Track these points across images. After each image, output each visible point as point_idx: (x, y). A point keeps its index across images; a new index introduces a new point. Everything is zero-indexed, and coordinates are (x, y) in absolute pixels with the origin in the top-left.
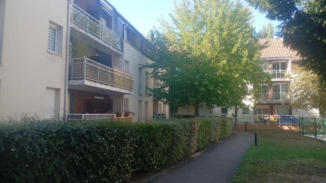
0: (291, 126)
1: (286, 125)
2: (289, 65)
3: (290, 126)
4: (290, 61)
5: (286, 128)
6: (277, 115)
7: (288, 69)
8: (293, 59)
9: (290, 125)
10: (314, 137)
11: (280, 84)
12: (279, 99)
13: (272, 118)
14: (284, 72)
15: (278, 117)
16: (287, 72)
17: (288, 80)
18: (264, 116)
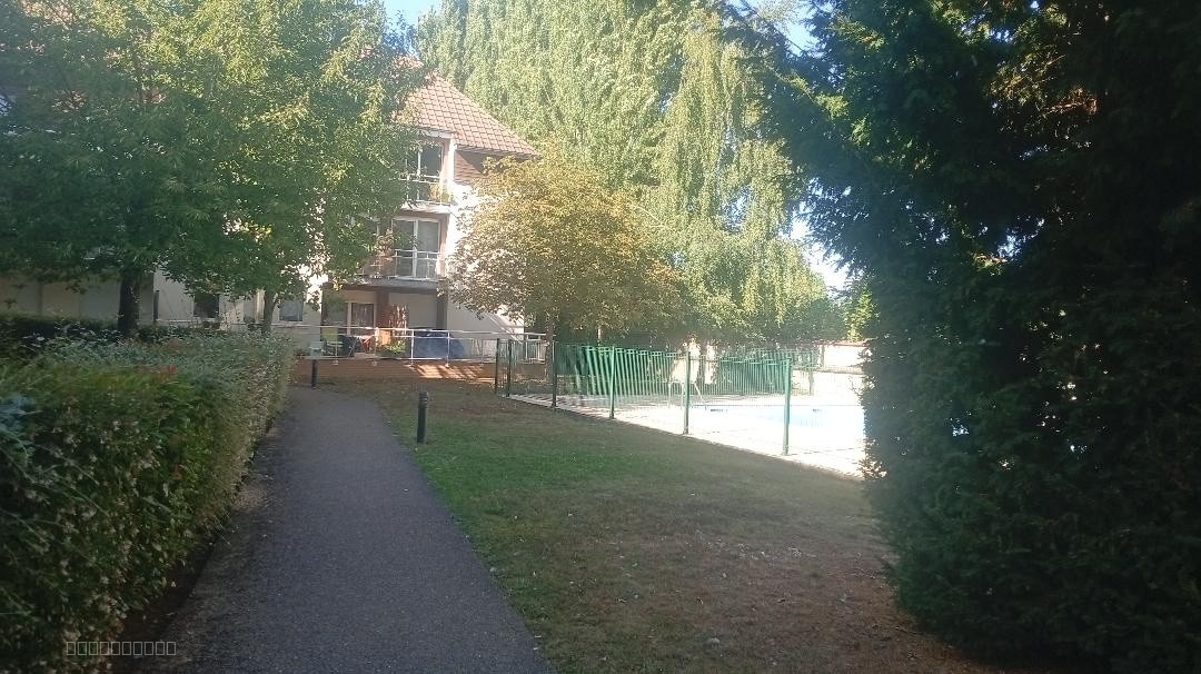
0: (447, 365)
1: (431, 363)
2: (449, 161)
3: (441, 367)
4: (452, 148)
5: (431, 372)
6: (406, 329)
7: (446, 172)
8: (462, 142)
9: (443, 362)
10: (549, 403)
11: (416, 220)
12: (408, 272)
13: (382, 336)
14: (432, 180)
15: (409, 333)
16: (441, 184)
17: (440, 209)
18: (353, 331)
